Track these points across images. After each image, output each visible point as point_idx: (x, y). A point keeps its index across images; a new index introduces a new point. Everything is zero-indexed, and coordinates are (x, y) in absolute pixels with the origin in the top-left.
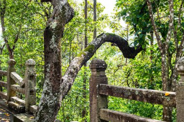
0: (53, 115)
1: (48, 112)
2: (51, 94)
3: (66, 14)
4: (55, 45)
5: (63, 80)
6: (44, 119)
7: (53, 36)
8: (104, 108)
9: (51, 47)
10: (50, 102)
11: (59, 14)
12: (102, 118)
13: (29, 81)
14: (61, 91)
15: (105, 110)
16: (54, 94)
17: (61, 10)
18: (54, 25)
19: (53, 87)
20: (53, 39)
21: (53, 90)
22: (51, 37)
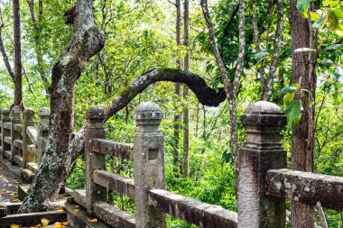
0: (54, 181)
1: (47, 178)
2: (55, 154)
3: (89, 43)
4: (63, 89)
5: (73, 136)
6: (41, 186)
7: (63, 76)
8: (100, 169)
9: (59, 91)
10: (52, 165)
11: (76, 45)
12: (95, 181)
13: (42, 138)
14: (70, 151)
15: (102, 172)
16: (58, 153)
17: (81, 38)
18: (66, 60)
19: (58, 144)
20: (62, 79)
21: (57, 149)
22: (60, 78)
